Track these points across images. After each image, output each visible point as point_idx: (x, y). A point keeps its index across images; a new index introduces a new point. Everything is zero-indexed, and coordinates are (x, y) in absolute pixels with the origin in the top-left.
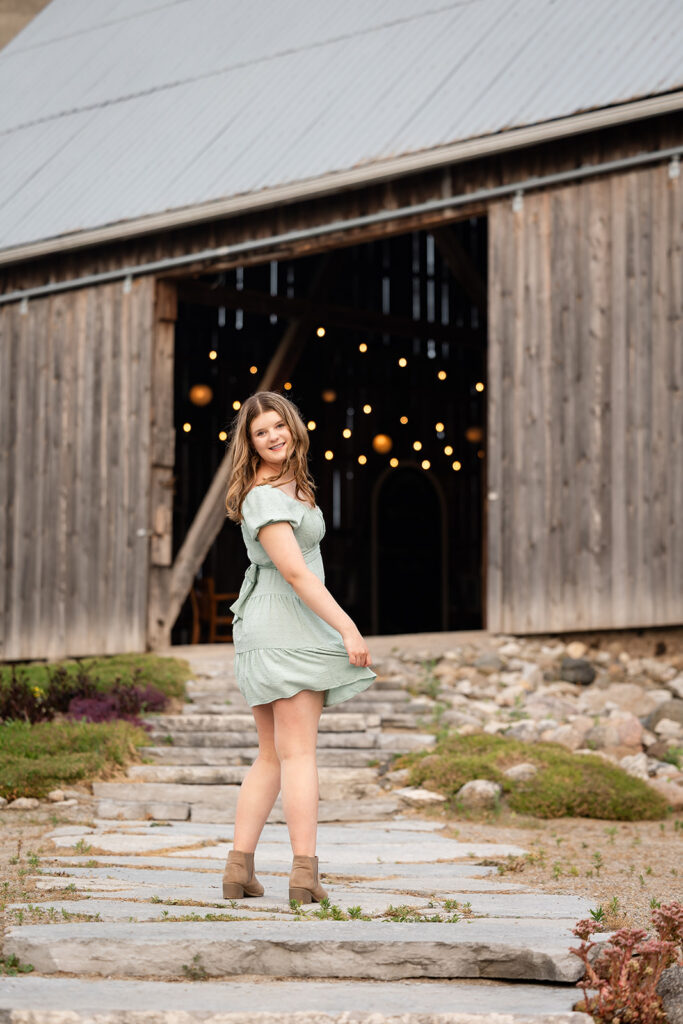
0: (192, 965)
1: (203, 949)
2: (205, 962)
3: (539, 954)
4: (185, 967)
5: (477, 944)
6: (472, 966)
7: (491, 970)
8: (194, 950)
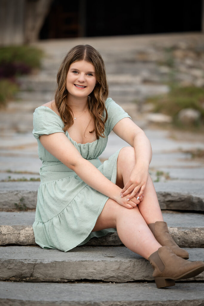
0: (19, 203)
1: (25, 195)
2: (26, 202)
3: (196, 197)
4: (16, 204)
5: (165, 192)
6: (162, 204)
7: (172, 206)
8: (20, 195)
